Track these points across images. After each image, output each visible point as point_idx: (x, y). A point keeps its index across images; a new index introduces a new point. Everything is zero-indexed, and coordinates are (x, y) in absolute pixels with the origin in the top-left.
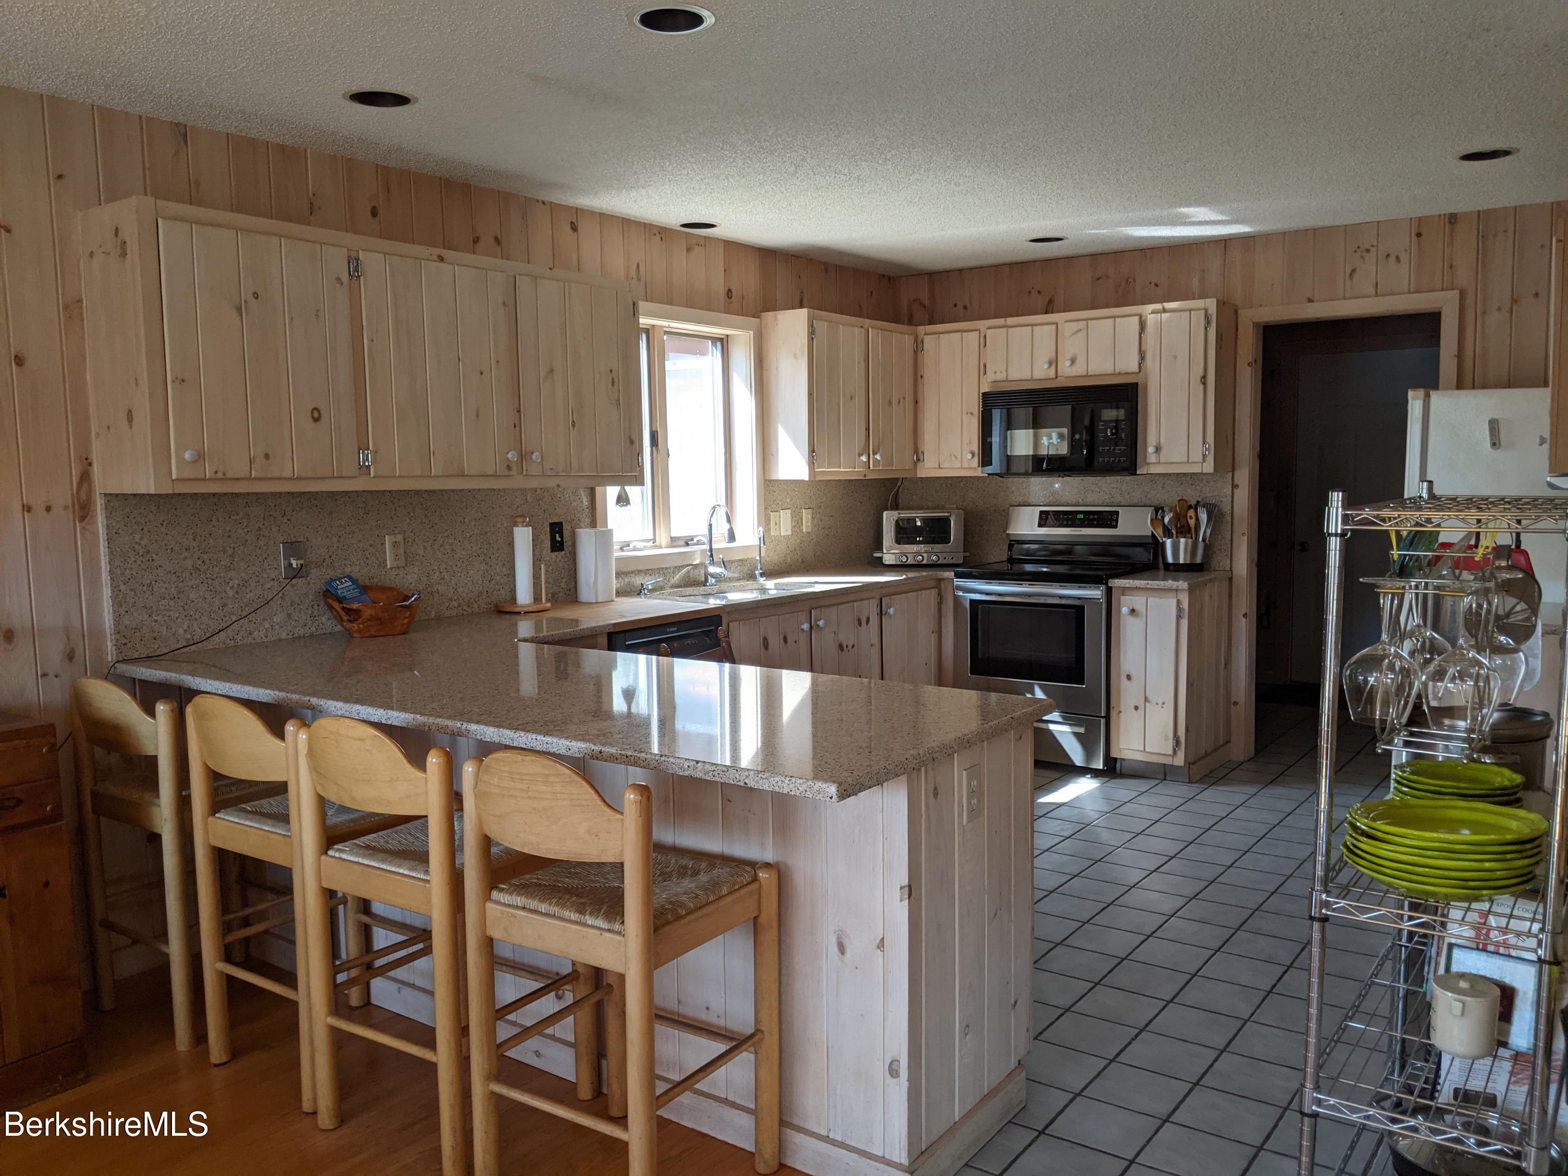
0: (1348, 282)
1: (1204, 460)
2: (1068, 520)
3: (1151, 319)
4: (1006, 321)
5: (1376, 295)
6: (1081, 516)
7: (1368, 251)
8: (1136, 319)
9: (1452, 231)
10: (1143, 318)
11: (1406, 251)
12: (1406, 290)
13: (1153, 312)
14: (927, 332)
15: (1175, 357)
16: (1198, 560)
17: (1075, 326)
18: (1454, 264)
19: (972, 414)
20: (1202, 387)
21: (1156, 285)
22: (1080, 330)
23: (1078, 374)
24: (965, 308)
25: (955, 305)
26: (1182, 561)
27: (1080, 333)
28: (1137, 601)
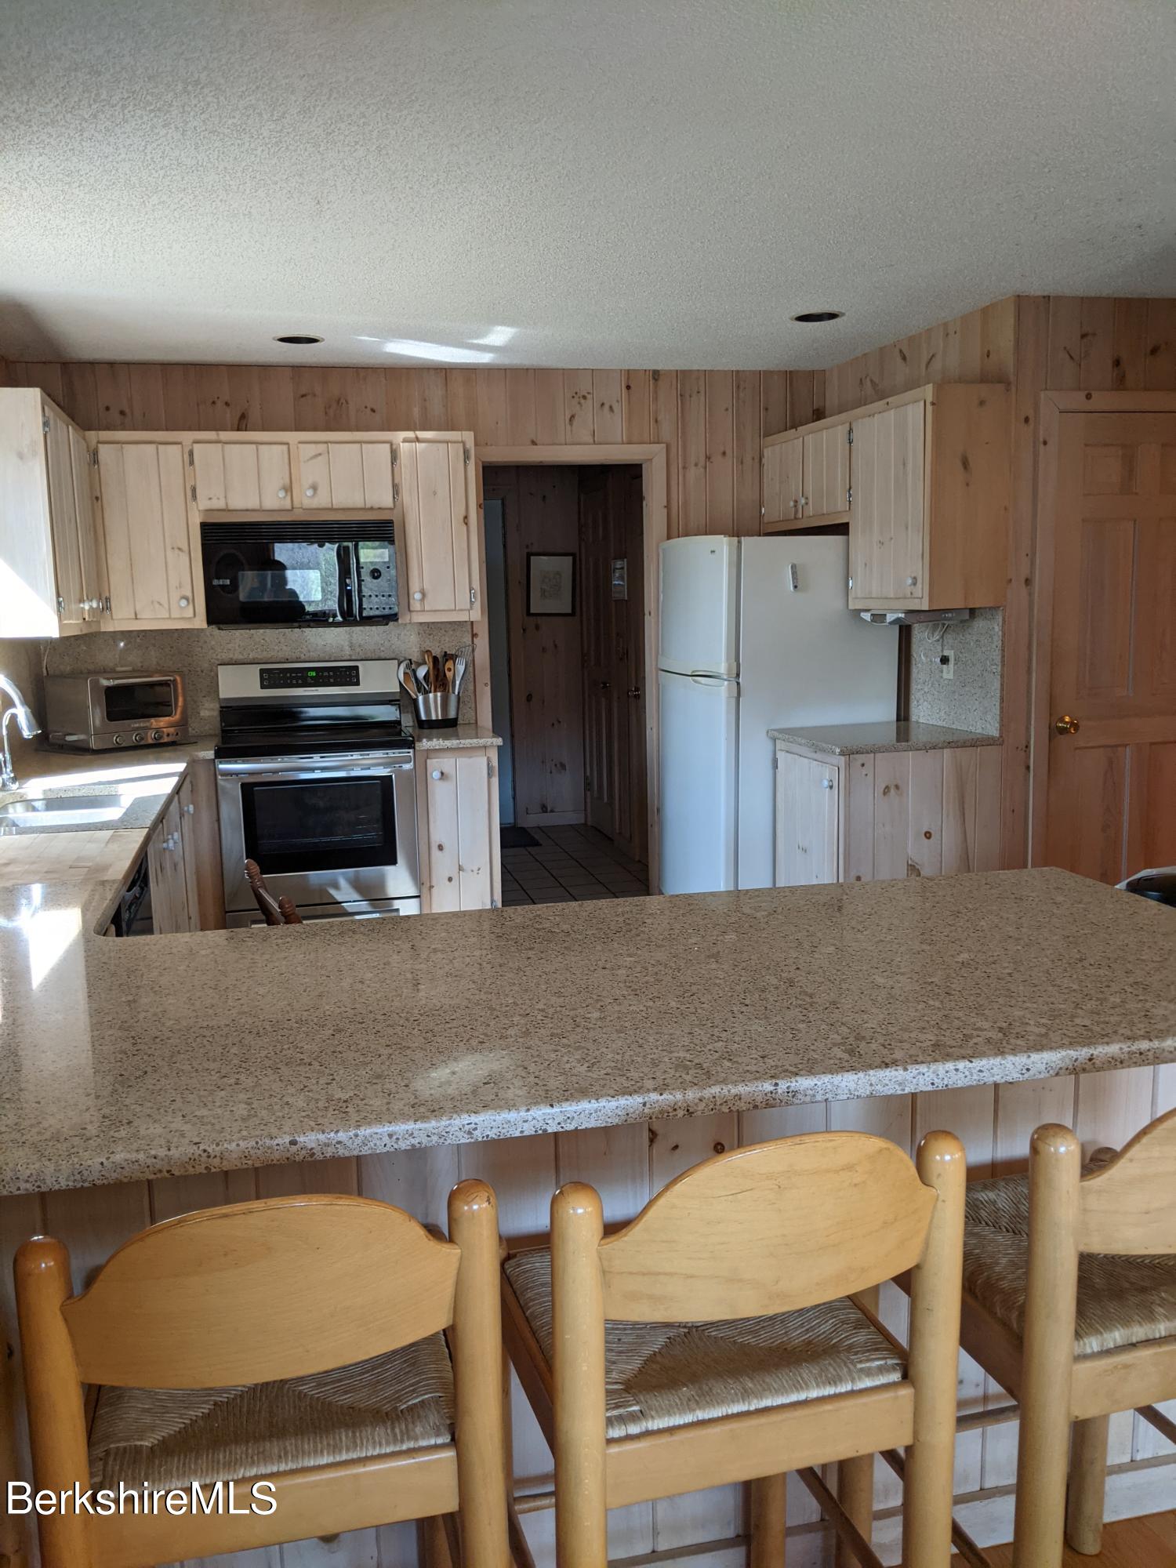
0: (568, 427)
1: (471, 608)
2: (297, 678)
3: (404, 448)
4: (218, 435)
5: (594, 443)
6: (313, 674)
7: (584, 397)
8: (388, 446)
9: (656, 387)
10: (394, 447)
11: (618, 401)
12: (620, 440)
13: (405, 441)
14: (101, 439)
15: (435, 493)
16: (452, 714)
17: (312, 449)
18: (659, 419)
19: (180, 549)
20: (465, 527)
21: (373, 410)
22: (320, 454)
23: (321, 507)
24: (122, 413)
25: (108, 409)
26: (434, 718)
27: (320, 458)
28: (446, 763)
